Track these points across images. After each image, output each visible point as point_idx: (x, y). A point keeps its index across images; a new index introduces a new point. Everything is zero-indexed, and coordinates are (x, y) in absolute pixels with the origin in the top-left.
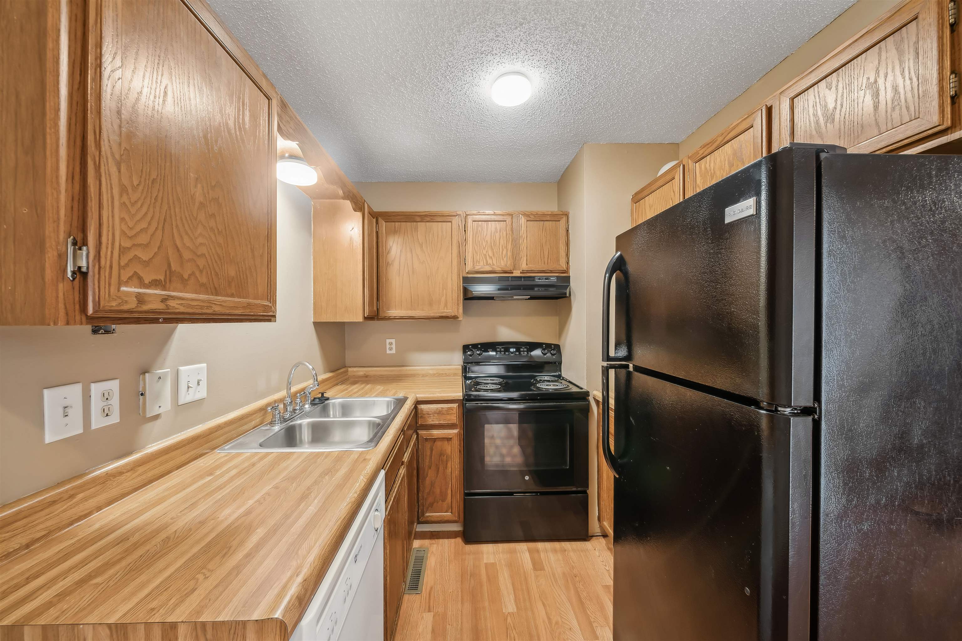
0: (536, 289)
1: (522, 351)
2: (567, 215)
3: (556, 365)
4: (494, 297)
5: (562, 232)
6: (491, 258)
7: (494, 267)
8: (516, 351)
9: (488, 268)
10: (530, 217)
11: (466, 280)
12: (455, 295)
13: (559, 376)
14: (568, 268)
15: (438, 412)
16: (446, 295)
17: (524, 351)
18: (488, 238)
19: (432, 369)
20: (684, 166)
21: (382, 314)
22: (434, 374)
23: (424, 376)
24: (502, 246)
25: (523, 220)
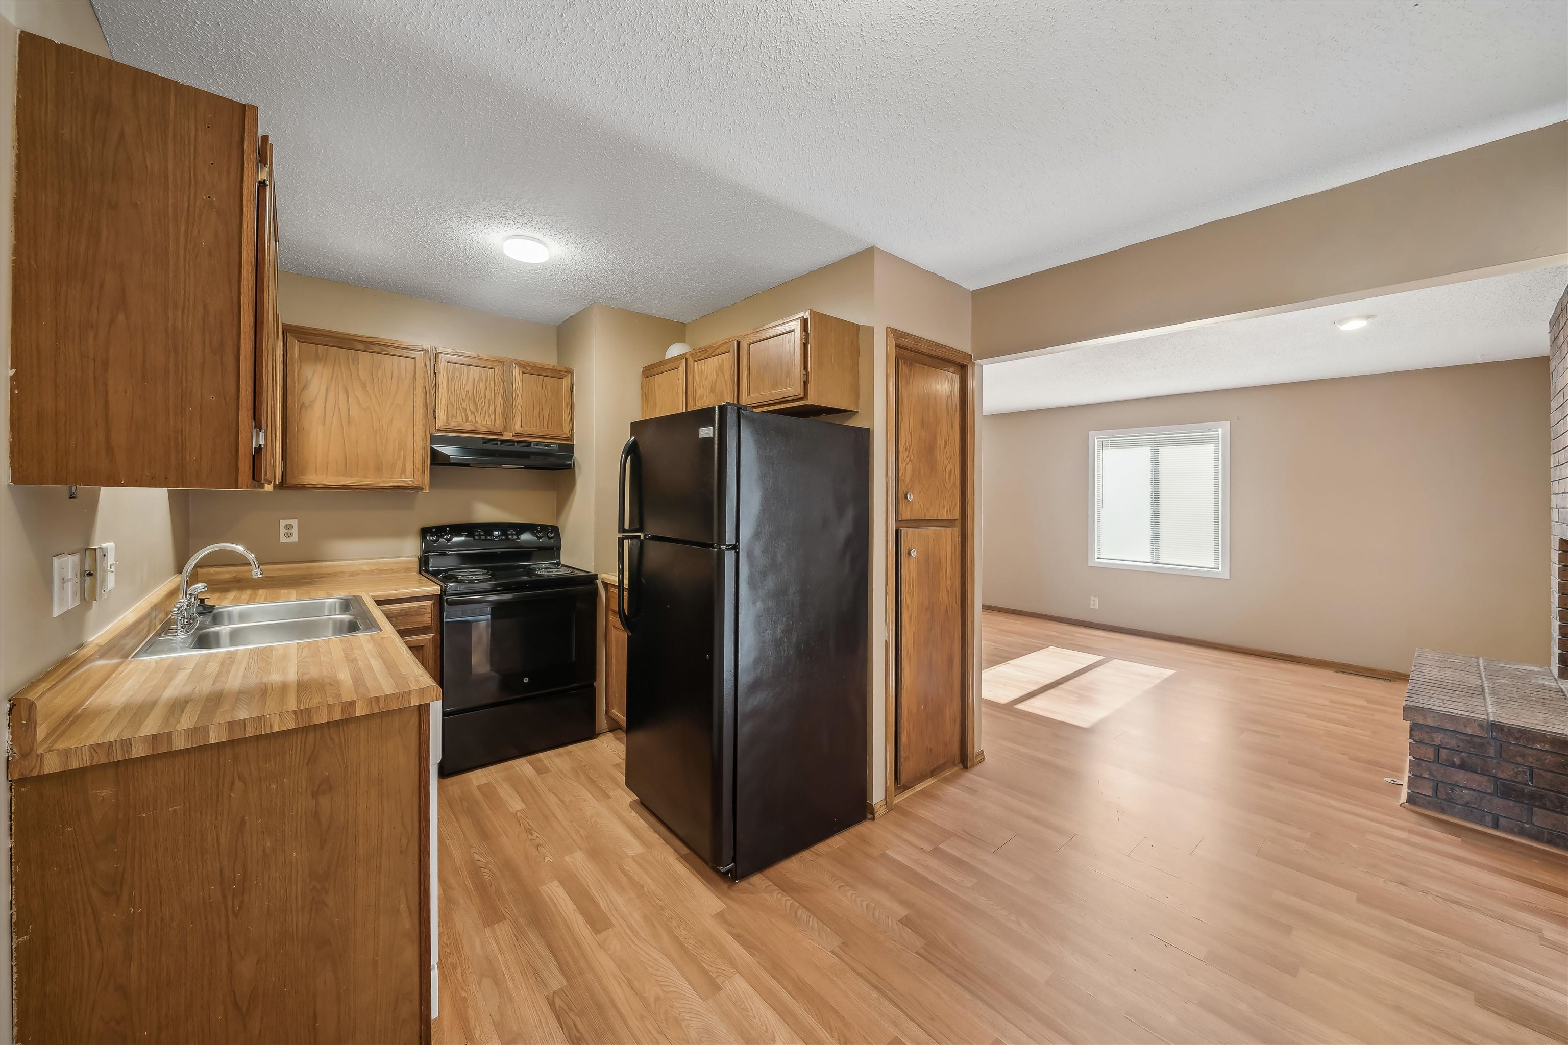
0: (532, 457)
1: (510, 535)
2: (571, 372)
3: (552, 551)
4: (469, 464)
5: (565, 391)
6: (472, 413)
7: (476, 425)
8: (502, 535)
9: (468, 427)
10: (527, 369)
11: (434, 439)
12: (419, 457)
13: (558, 564)
14: (572, 435)
15: (403, 613)
16: (405, 457)
17: (512, 535)
18: (469, 387)
19: (368, 564)
20: (686, 359)
21: (291, 481)
22: (371, 572)
23: (353, 574)
24: (489, 400)
25: (517, 371)
